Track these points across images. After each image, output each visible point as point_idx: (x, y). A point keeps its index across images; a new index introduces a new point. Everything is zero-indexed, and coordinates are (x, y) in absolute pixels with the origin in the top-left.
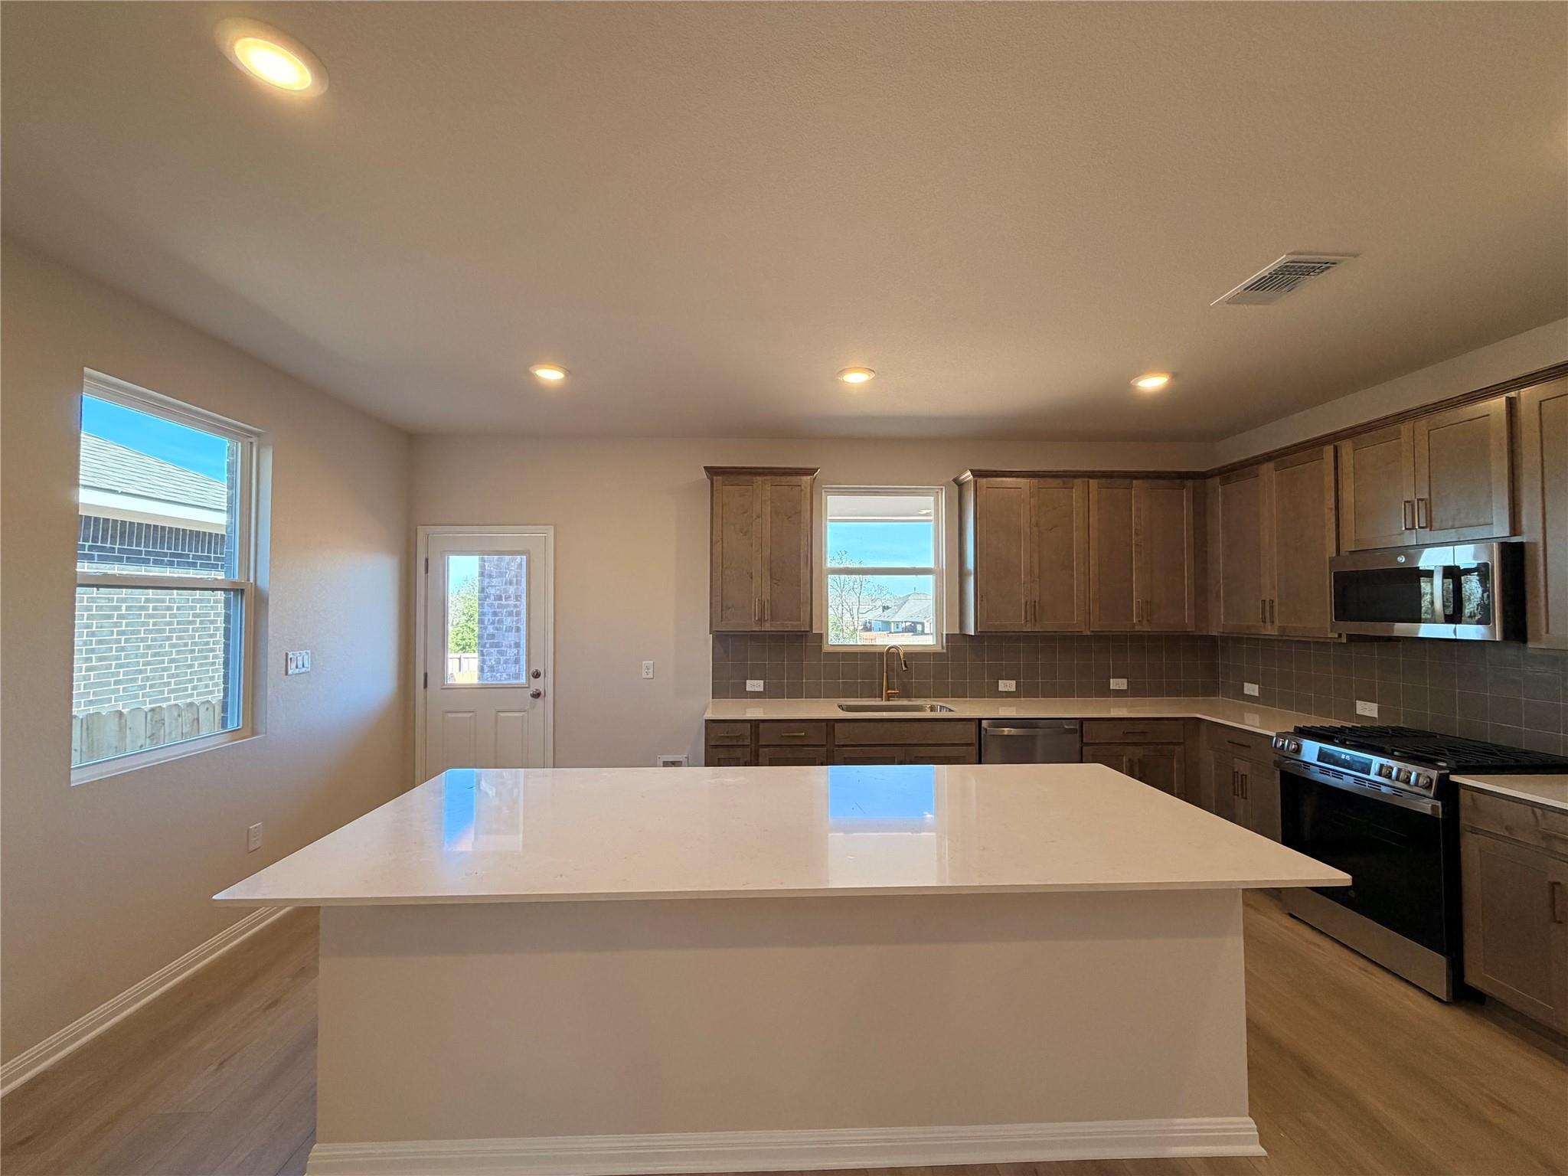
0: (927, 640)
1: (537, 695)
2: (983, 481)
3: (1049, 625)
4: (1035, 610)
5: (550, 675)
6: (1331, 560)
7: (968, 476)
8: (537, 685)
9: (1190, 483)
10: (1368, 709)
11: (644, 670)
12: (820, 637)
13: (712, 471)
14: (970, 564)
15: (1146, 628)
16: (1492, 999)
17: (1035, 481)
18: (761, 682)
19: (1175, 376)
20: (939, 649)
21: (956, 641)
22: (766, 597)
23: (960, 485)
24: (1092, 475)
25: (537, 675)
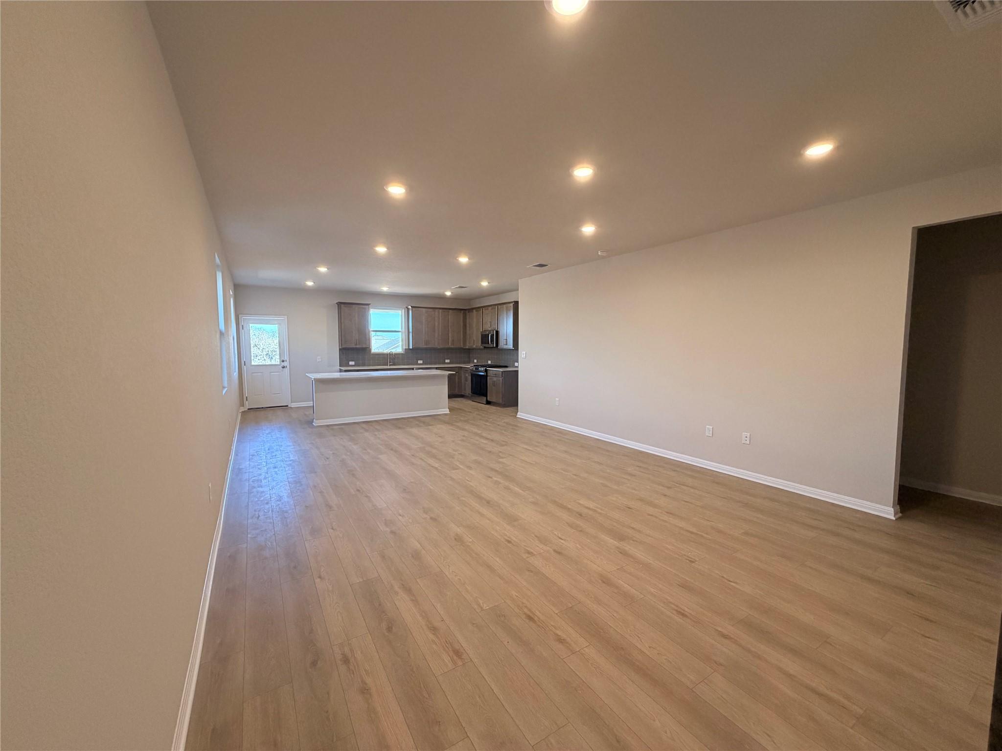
0: (399, 350)
1: (283, 367)
2: (414, 309)
3: (430, 346)
4: (427, 343)
5: (288, 361)
6: (481, 332)
7: (410, 307)
8: (283, 364)
9: (462, 312)
10: (489, 362)
11: (318, 360)
12: (370, 350)
13: (340, 304)
14: (411, 330)
15: (452, 347)
16: (492, 402)
17: (426, 309)
18: (354, 362)
19: (452, 293)
20: (403, 352)
21: (408, 350)
22: (357, 338)
23: (408, 309)
24: (440, 308)
25: (283, 361)
